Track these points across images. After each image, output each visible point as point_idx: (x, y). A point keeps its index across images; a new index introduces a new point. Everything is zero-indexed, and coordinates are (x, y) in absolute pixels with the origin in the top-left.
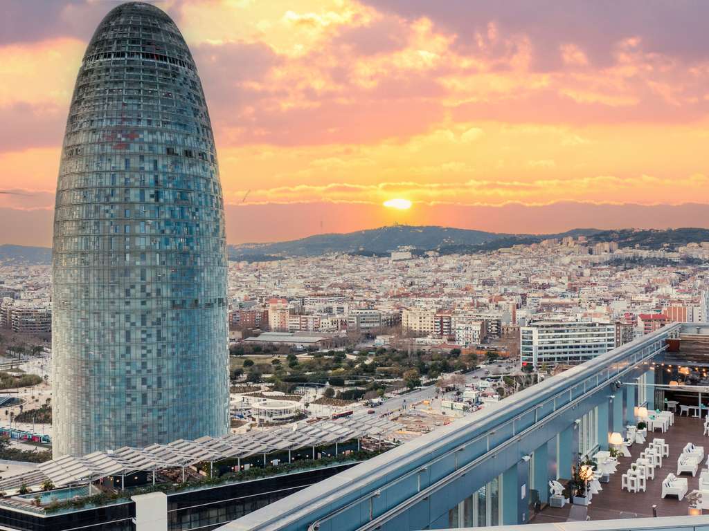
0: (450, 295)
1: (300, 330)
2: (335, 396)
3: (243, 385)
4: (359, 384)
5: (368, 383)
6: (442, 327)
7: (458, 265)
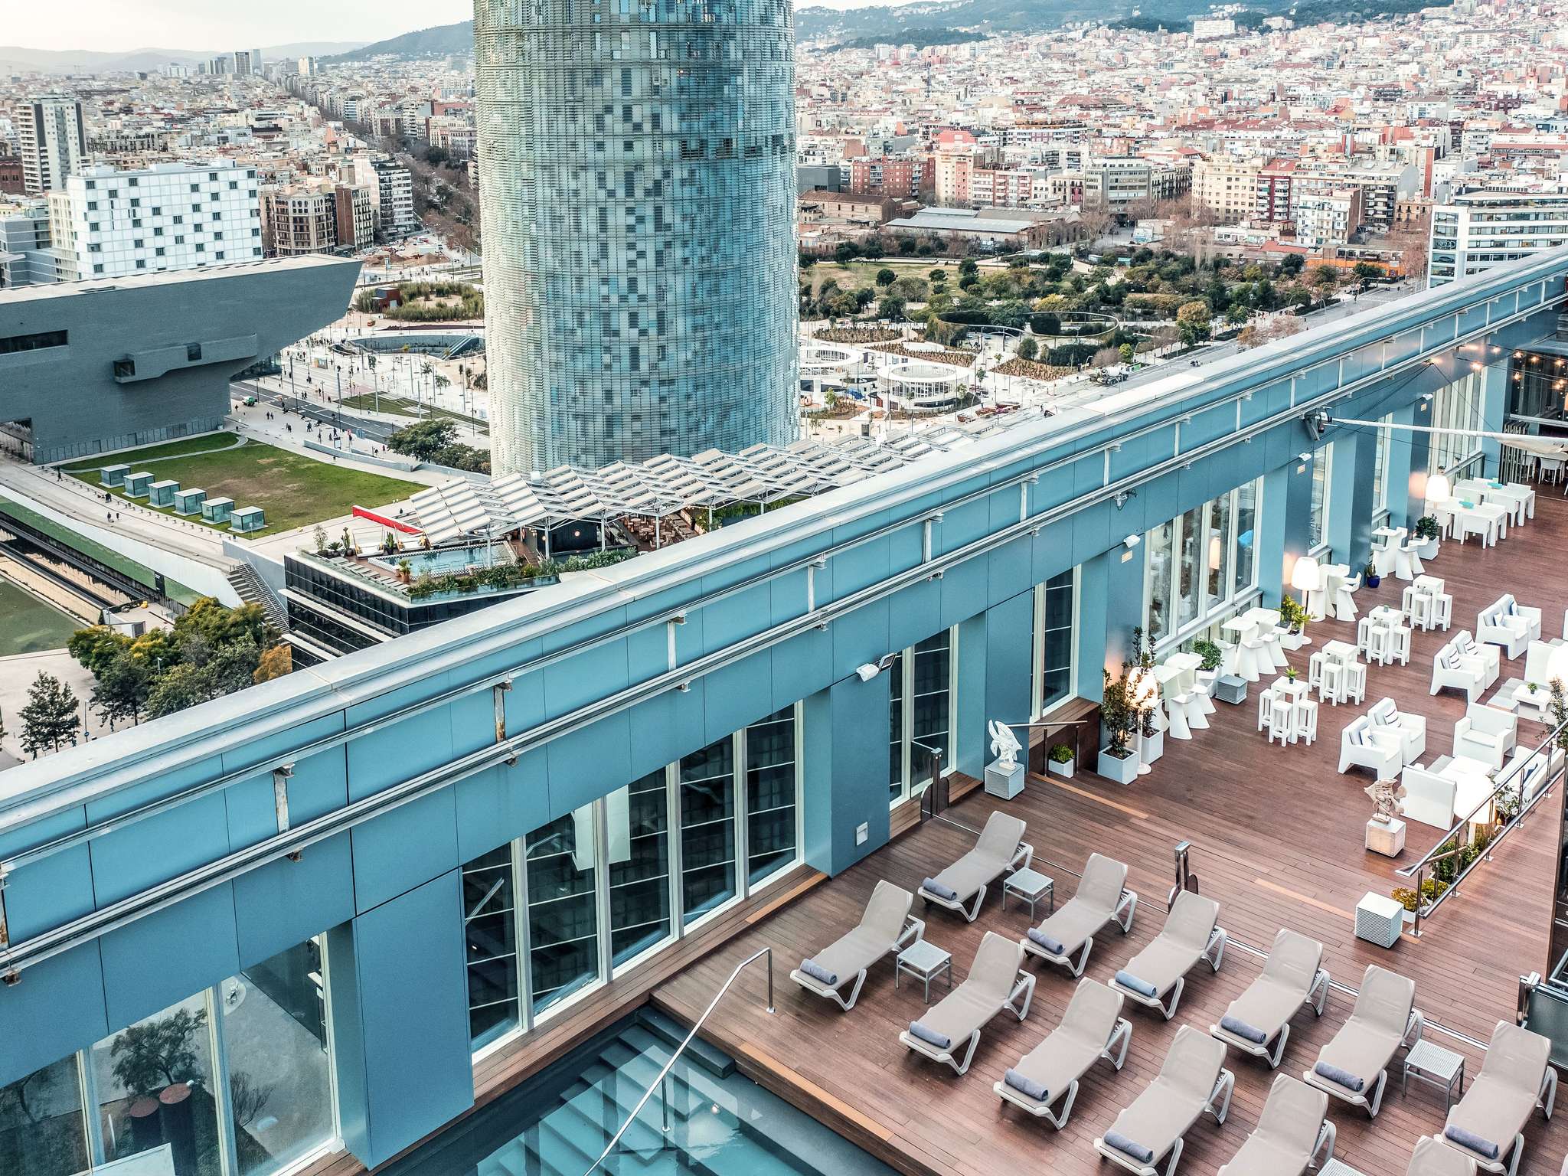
0: (1301, 124)
1: (993, 203)
2: (1038, 357)
3: (871, 325)
4: (1087, 332)
5: (1106, 329)
6: (1271, 203)
7: (1329, 51)
